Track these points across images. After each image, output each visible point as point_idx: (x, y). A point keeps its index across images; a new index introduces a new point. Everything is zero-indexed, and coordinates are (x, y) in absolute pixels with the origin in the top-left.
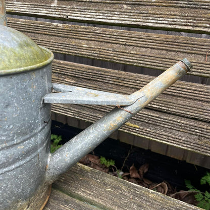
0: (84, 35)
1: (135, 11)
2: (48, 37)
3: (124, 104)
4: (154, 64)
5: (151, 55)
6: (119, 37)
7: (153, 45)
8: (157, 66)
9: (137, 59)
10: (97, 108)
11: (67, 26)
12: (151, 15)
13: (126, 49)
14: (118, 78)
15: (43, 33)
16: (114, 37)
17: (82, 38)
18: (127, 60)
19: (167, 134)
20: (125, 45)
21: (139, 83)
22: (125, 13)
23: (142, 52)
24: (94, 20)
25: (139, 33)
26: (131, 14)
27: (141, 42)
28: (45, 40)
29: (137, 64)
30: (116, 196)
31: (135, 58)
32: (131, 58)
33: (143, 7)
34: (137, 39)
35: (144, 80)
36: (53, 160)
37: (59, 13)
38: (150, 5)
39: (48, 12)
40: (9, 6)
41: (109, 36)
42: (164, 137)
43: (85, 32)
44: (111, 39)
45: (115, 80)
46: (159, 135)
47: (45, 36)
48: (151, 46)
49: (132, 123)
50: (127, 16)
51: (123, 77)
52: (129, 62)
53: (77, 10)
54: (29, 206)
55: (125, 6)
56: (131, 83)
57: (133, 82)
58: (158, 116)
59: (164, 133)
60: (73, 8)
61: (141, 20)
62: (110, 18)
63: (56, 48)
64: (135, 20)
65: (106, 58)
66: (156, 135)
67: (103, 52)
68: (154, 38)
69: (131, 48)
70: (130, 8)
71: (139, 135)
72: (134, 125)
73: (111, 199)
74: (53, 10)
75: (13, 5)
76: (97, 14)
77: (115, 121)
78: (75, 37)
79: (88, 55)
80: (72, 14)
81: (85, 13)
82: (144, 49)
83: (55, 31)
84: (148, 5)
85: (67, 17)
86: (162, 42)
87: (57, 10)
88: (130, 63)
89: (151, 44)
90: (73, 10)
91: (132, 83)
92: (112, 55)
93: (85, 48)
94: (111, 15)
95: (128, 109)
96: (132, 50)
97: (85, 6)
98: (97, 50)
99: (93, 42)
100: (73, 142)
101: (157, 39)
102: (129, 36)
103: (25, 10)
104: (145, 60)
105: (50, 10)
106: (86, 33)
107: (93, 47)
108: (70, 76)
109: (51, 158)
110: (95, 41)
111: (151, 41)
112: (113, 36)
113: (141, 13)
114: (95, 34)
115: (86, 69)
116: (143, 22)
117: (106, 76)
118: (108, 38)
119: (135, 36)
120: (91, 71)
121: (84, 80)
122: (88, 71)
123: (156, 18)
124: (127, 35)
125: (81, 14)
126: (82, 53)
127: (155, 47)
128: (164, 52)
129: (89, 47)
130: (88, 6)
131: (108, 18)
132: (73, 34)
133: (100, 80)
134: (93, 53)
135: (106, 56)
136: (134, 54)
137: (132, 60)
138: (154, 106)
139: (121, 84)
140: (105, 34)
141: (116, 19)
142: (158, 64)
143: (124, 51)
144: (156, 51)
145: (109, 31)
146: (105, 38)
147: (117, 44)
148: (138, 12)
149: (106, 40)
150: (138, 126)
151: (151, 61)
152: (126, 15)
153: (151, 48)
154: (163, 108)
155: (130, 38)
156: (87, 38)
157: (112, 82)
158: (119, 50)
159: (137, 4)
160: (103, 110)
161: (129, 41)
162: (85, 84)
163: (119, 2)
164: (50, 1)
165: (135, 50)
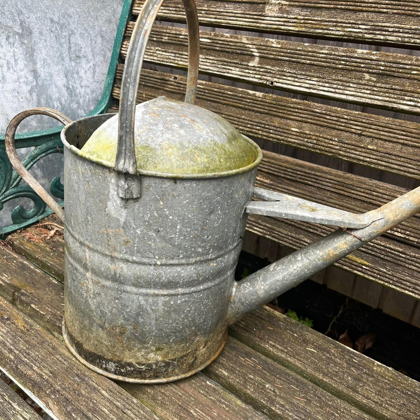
0: (295, 114)
1: (383, 86)
2: (237, 111)
3: (352, 227)
4: (405, 169)
5: (401, 155)
6: (352, 122)
7: (406, 140)
8: (409, 172)
9: (377, 158)
10: (301, 227)
11: (271, 96)
12: (409, 94)
13: (361, 141)
14: (342, 184)
15: (232, 103)
16: (344, 120)
17: (292, 117)
18: (362, 158)
19: (414, 281)
20: (360, 135)
21: (376, 196)
22: (366, 87)
23: (386, 148)
24: (314, 91)
25: (385, 120)
26: (375, 89)
27: (386, 134)
28: (232, 114)
29: (376, 167)
30: (321, 359)
31: (374, 157)
32: (367, 155)
33: (397, 80)
34: (381, 128)
35: (384, 192)
36: (240, 291)
37: (259, 76)
38: (408, 78)
39: (243, 74)
40: (183, 60)
41: (335, 119)
42: (408, 284)
43: (298, 109)
44: (338, 123)
45: (337, 187)
46: (400, 281)
47: (234, 109)
48: (402, 141)
49: (357, 257)
50: (368, 92)
51: (351, 183)
52: (364, 161)
53: (289, 74)
54: (205, 345)
55: (367, 76)
56: (363, 194)
57: (367, 193)
58: (401, 250)
59: (408, 278)
60: (283, 71)
61: (391, 100)
62: (341, 91)
63: (248, 129)
64: (380, 98)
65: (326, 151)
66: (395, 279)
67: (322, 141)
68: (408, 130)
69: (368, 140)
70: (375, 79)
71: (366, 276)
72: (359, 260)
73: (313, 362)
74: (251, 72)
76: (321, 84)
77: (335, 249)
78: (280, 114)
79: (298, 144)
80: (281, 81)
81: (302, 81)
82: (391, 144)
83: (249, 102)
84: (404, 78)
85: (272, 83)
87: (258, 73)
88: (365, 164)
89: (403, 137)
90: (282, 74)
91: (365, 195)
92: (336, 147)
93: (294, 133)
94: (342, 87)
95: (358, 234)
96: (371, 143)
97: (303, 70)
98: (314, 138)
99: (308, 125)
100: (271, 270)
101: (414, 131)
102: (367, 121)
103: (207, 67)
104: (391, 161)
105: (247, 71)
106: (300, 111)
107: (307, 132)
108: (265, 172)
109: (238, 288)
110: (311, 123)
111: (404, 133)
112: (341, 120)
113: (392, 89)
114: (313, 114)
115: (292, 164)
116: (394, 102)
117: (324, 179)
118: (334, 122)
119: (378, 123)
120: (300, 169)
121: (286, 181)
122: (294, 167)
123: (416, 99)
124: (364, 121)
125: (294, 81)
126: (289, 139)
127: (410, 143)
129: (301, 133)
130: (306, 71)
131: (337, 91)
132: (278, 110)
133: (312, 184)
134: (307, 142)
135: (327, 149)
136: (373, 150)
137: (368, 159)
138: (396, 234)
139: (346, 194)
140: (330, 115)
141: (350, 94)
142: (411, 170)
143: (357, 144)
144: (411, 150)
145: (336, 112)
146: (328, 121)
147: (347, 131)
148: (388, 86)
149: (329, 125)
150: (366, 263)
151: (400, 163)
152: (367, 89)
153: (403, 144)
154: (411, 238)
155: (369, 126)
156: (300, 119)
157: (332, 190)
158: (349, 142)
159: (387, 75)
160: (311, 230)
161: (367, 130)
162: (287, 187)
163: (357, 69)
164: (247, 57)
165: (376, 145)
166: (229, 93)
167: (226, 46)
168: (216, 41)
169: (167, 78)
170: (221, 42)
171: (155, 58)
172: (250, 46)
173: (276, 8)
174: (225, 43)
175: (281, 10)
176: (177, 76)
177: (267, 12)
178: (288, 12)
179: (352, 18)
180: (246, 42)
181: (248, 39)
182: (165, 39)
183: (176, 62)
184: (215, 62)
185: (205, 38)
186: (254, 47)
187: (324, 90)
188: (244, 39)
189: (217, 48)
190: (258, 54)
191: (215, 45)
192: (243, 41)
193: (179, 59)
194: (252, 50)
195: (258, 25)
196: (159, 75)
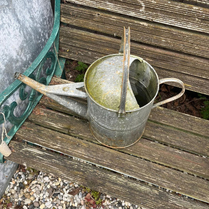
0: (164, 34)
1: (204, 24)
2: (135, 31)
6: (189, 39)
9: (199, 52)
11: (152, 26)
17: (162, 36)
18: (192, 52)
20: (192, 43)
21: (197, 65)
22: (197, 24)
23: (202, 48)
26: (200, 25)
27: (203, 43)
28: (132, 33)
31: (197, 52)
32: (194, 51)
34: (201, 41)
35: (200, 64)
37: (146, 17)
39: (137, 15)
40: (102, 5)
42: (205, 91)
43: (165, 32)
44: (183, 39)
45: (182, 62)
46: (202, 91)
50: (197, 26)
51: (187, 61)
53: (161, 17)
55: (197, 19)
58: (204, 81)
59: (206, 89)
60: (158, 15)
62: (185, 26)
64: (202, 29)
65: (177, 49)
67: (176, 46)
69: (195, 45)
70: (200, 21)
71: (191, 90)
72: (188, 85)
74: (141, 14)
75: (106, 5)
76: (176, 22)
78: (156, 34)
80: (157, 19)
81: (167, 20)
82: (204, 47)
83: (141, 29)
85: (152, 20)
87: (145, 15)
88: (193, 54)
90: (157, 17)
91: (192, 65)
92: (182, 48)
93: (163, 42)
94: (186, 24)
97: (167, 15)
98: (172, 44)
99: (170, 39)
102: (196, 38)
104: (204, 53)
105: (139, 14)
107: (169, 42)
108: (150, 57)
112: (185, 38)
114: (172, 35)
115: (162, 54)
117: (176, 60)
118: (181, 38)
119: (200, 39)
120: (166, 56)
122: (163, 56)
125: (163, 20)
126: (161, 45)
129: (166, 42)
130: (169, 15)
133: (171, 61)
134: (169, 46)
136: (197, 49)
137: (195, 53)
138: (203, 77)
139: (185, 65)
140: (180, 35)
141: (189, 27)
143: (191, 47)
145: (182, 34)
146: (179, 38)
147: (187, 42)
148: (206, 24)
150: (191, 86)
151: (207, 54)
154: (208, 78)
156: (166, 36)
157: (179, 63)
158: (188, 46)
159: (206, 20)
161: (196, 42)
162: (160, 62)
163: (193, 16)
164: (138, 7)
165: (199, 47)
166: (130, 24)
169: (94, 14)
171: (84, 3)
172: (140, 1)
176: (99, 13)
183: (98, 6)
184: (121, 8)
189: (122, 1)
190: (144, 6)
193: (100, 5)
194: (141, 3)
196: (88, 12)
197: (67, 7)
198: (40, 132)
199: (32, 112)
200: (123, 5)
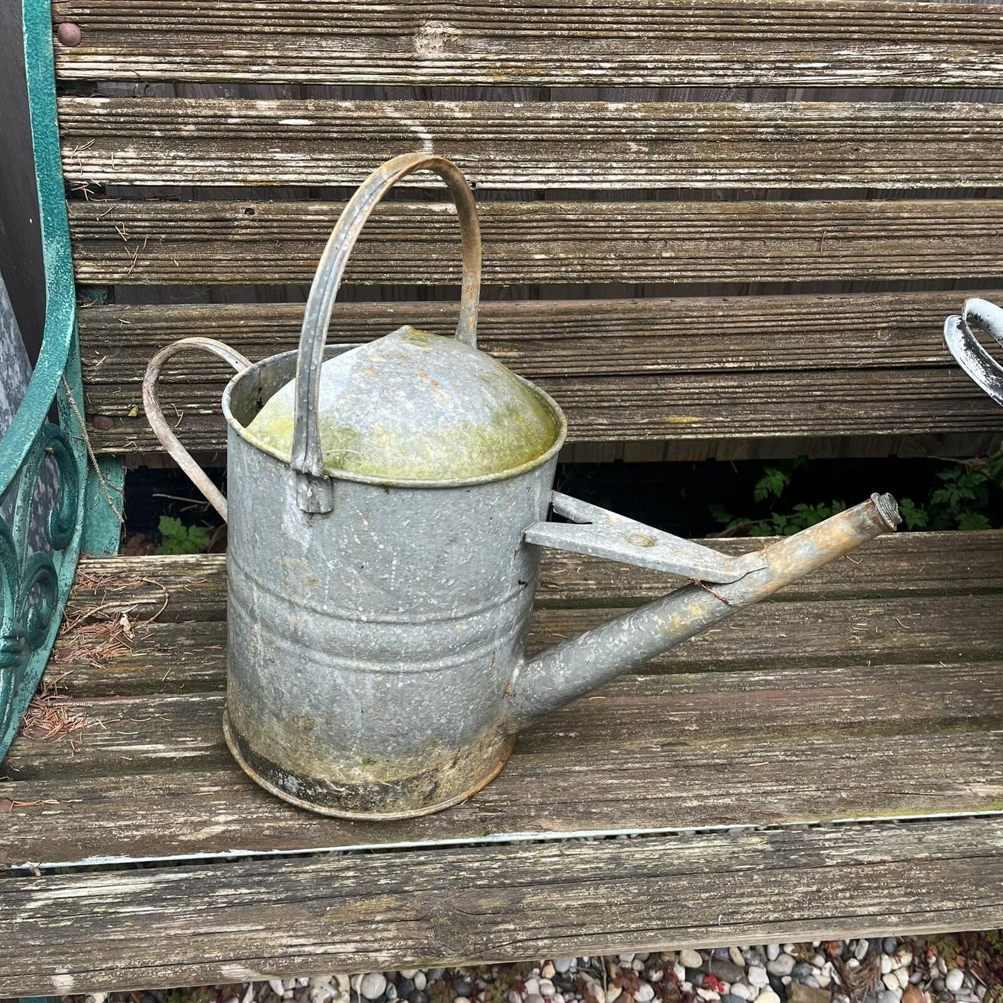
0: (534, 231)
1: (662, 157)
2: (417, 247)
4: (720, 273)
5: (710, 255)
6: (631, 224)
7: (712, 232)
8: (726, 277)
9: (680, 268)
10: (589, 404)
12: (701, 164)
13: (648, 249)
14: (639, 321)
15: (402, 237)
16: (618, 224)
17: (529, 237)
18: (657, 274)
19: (759, 417)
20: (645, 240)
21: (691, 323)
22: (639, 164)
23: (686, 251)
24: (556, 186)
25: (677, 207)
26: (652, 165)
27: (685, 230)
28: (410, 256)
29: (680, 281)
31: (675, 268)
32: (664, 268)
33: (679, 146)
34: (675, 224)
35: (700, 314)
38: (694, 141)
40: (256, 170)
41: (603, 224)
42: (754, 423)
43: (537, 221)
44: (610, 230)
45: (631, 327)
46: (743, 424)
47: (409, 245)
48: (708, 236)
49: (680, 415)
50: (644, 171)
51: (650, 315)
52: (661, 278)
53: (503, 164)
55: (634, 146)
56: (670, 327)
57: (677, 323)
58: (735, 384)
59: (752, 416)
60: (490, 160)
61: (679, 177)
62: (601, 178)
63: (451, 276)
64: (663, 178)
65: (602, 278)
66: (737, 424)
67: (591, 265)
68: (713, 217)
69: (660, 245)
70: (646, 149)
71: (700, 436)
72: (685, 420)
75: (275, 165)
76: (564, 171)
78: (506, 237)
79: (551, 279)
80: (490, 178)
81: (530, 171)
82: (692, 243)
83: (440, 228)
84: (689, 141)
85: (474, 184)
86: (731, 223)
88: (663, 281)
89: (707, 229)
90: (490, 167)
91: (674, 327)
92: (616, 268)
93: (541, 263)
94: (601, 171)
96: (665, 249)
97: (524, 153)
98: (576, 262)
99: (560, 243)
101: (721, 217)
102: (654, 218)
103: (325, 177)
104: (699, 267)
106: (541, 224)
107: (562, 256)
108: (505, 340)
110: (565, 240)
111: (708, 223)
112: (614, 224)
113: (676, 161)
114: (565, 223)
115: (550, 314)
116: (684, 181)
117: (608, 323)
118: (602, 230)
119: (669, 217)
120: (565, 318)
121: (546, 343)
122: (556, 318)
123: (712, 171)
124: (648, 217)
125: (515, 175)
126: (534, 275)
127: (718, 235)
128: (737, 243)
129: (552, 259)
130: (530, 152)
131: (594, 178)
132: (501, 231)
133: (591, 335)
134: (566, 272)
135: (602, 275)
136: (671, 258)
137: (667, 274)
138: (727, 365)
139: (647, 333)
140: (593, 221)
141: (615, 180)
142: (728, 273)
143: (645, 255)
144: (721, 245)
145: (601, 212)
146: (593, 230)
147: (623, 240)
148: (669, 157)
149: (596, 236)
150: (695, 419)
151: (712, 267)
152: (640, 168)
153: (708, 239)
154: (747, 364)
155: (657, 224)
156: (544, 237)
157: (624, 334)
158: (633, 255)
159: (663, 140)
160: (606, 404)
161: (656, 230)
162: (551, 353)
163: (617, 138)
164: (407, 144)
165: (672, 249)
166: (392, 218)
167: (353, 129)
168: (325, 121)
169: (228, 215)
170: (338, 122)
171: (177, 177)
172: (409, 122)
173: (439, 43)
174: (348, 122)
175: (448, 46)
176: (252, 206)
177: (422, 52)
178: (464, 49)
179: (584, 51)
180: (397, 115)
181: (396, 109)
182: (189, 130)
183: (241, 177)
184: (339, 163)
185: (296, 117)
186: (417, 122)
187: (574, 180)
188: (389, 109)
189: (335, 135)
190: (430, 136)
191: (327, 129)
192: (390, 115)
193: (246, 170)
194: (413, 129)
195: (410, 78)
196: (202, 211)
197: (101, 210)
198: (101, 799)
199: (19, 733)
200: (342, 150)
